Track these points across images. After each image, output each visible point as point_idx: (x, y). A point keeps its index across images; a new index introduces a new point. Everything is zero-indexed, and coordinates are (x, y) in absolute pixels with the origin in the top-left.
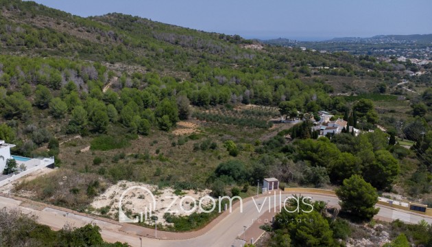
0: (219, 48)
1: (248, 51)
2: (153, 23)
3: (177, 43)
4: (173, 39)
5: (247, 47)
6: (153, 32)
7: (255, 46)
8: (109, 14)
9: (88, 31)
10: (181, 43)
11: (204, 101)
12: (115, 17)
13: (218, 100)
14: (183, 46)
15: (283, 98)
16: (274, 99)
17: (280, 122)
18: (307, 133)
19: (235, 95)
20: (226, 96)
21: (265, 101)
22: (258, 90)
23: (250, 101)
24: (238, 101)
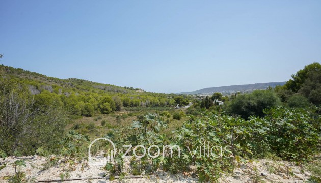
0: (125, 91)
3: (105, 90)
4: (103, 88)
5: (137, 91)
6: (93, 85)
7: (140, 91)
9: (54, 82)
10: (107, 89)
11: (127, 104)
13: (134, 103)
15: (165, 103)
16: (161, 103)
17: (176, 109)
18: (212, 104)
19: (143, 102)
20: (138, 102)
21: (157, 105)
22: (152, 100)
23: (149, 106)
24: (144, 105)
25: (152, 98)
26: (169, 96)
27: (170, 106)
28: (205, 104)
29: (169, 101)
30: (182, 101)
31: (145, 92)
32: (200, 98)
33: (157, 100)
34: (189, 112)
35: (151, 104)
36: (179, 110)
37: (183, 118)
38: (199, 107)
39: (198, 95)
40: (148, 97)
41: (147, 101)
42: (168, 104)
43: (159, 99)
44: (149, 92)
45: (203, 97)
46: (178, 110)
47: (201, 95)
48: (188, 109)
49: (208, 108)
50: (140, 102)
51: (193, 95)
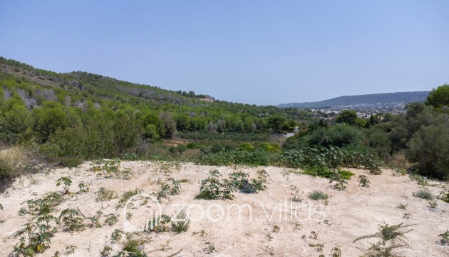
0: (179, 100)
1: (203, 102)
2: (116, 81)
3: (140, 96)
4: (137, 92)
5: (201, 100)
6: (117, 87)
7: (208, 100)
8: (74, 72)
9: (50, 79)
10: (144, 95)
11: (183, 126)
12: (80, 74)
13: (196, 125)
14: (147, 98)
15: (254, 125)
16: (246, 127)
19: (211, 123)
20: (203, 123)
21: (238, 129)
22: (229, 120)
23: (223, 130)
24: (214, 128)
25: (229, 115)
26: (264, 112)
30: (282, 125)
31: (218, 102)
32: (326, 116)
33: (238, 121)
35: (227, 126)
39: (322, 111)
40: (223, 113)
41: (220, 121)
42: (258, 127)
43: (243, 118)
45: (332, 114)
47: (329, 112)
50: (206, 122)
51: (313, 110)
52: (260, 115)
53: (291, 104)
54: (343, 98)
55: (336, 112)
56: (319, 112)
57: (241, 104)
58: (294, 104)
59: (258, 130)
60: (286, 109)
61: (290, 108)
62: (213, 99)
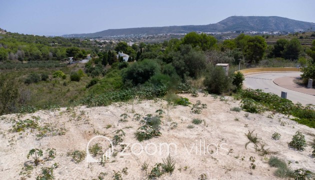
15: (50, 54)
16: (44, 55)
17: (69, 64)
18: (116, 59)
19: (12, 54)
20: (5, 54)
21: (37, 58)
22: (28, 50)
23: (23, 58)
24: (15, 58)
25: (26, 46)
26: (53, 42)
27: (59, 59)
28: (107, 58)
29: (56, 51)
30: (78, 54)
31: (10, 34)
32: (101, 44)
33: (36, 51)
34: (89, 70)
35: (27, 56)
36: (75, 67)
37: (82, 78)
38: (100, 63)
39: (98, 40)
40: (20, 45)
41: (19, 52)
42: (54, 55)
43: (39, 48)
44: (17, 34)
45: (105, 43)
46: (72, 65)
47: (102, 41)
48: (87, 65)
49: (110, 64)
50: (7, 53)
51: (91, 40)
52: (51, 44)
53: (72, 35)
54: (110, 30)
55: (107, 41)
56: (96, 41)
57: (32, 36)
58: (75, 35)
59: (54, 58)
60: (71, 40)
61: (74, 39)
62: (5, 31)
